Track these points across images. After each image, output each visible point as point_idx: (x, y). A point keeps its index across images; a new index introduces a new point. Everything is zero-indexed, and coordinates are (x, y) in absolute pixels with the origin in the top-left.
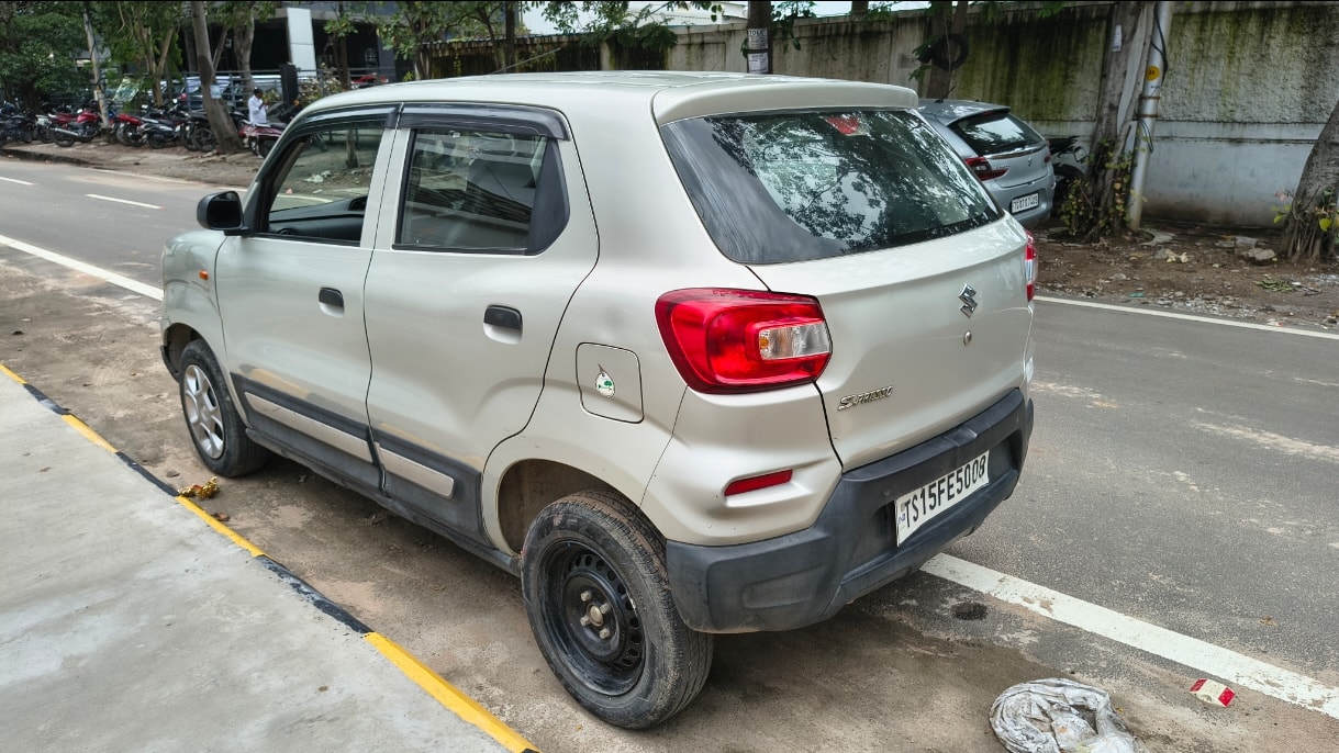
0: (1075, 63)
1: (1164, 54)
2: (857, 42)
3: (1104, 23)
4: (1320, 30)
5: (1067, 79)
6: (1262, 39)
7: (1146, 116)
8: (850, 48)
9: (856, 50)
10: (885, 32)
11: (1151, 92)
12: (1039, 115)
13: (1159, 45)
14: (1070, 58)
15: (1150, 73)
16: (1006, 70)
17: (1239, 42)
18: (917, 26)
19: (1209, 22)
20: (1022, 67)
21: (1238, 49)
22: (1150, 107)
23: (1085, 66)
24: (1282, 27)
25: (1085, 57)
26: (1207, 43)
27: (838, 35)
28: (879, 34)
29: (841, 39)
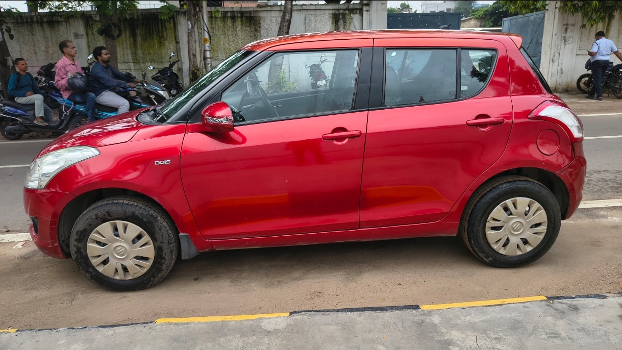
0: (163, 37)
1: (208, 33)
2: (46, 26)
3: (172, 20)
4: (252, 25)
5: (161, 44)
6: (234, 28)
7: (208, 58)
8: (42, 29)
9: (46, 30)
10: (61, 22)
11: (207, 48)
12: (153, 60)
13: (206, 29)
14: (160, 34)
15: (205, 40)
16: (132, 40)
17: (226, 29)
18: (80, 19)
19: (214, 21)
20: (139, 39)
21: (226, 32)
22: (208, 54)
23: (168, 38)
24: (240, 23)
25: (167, 34)
26: (215, 29)
27: (32, 22)
28: (58, 22)
29: (36, 24)
